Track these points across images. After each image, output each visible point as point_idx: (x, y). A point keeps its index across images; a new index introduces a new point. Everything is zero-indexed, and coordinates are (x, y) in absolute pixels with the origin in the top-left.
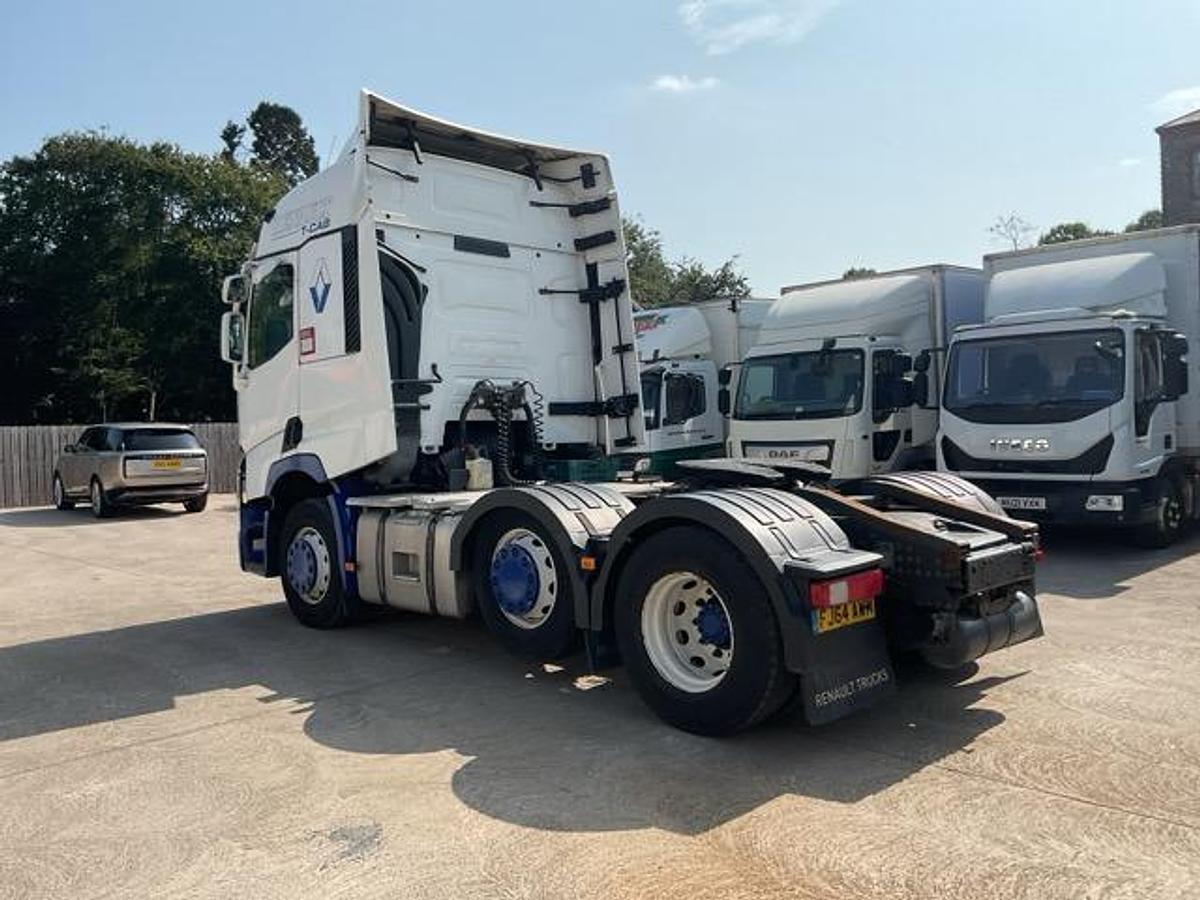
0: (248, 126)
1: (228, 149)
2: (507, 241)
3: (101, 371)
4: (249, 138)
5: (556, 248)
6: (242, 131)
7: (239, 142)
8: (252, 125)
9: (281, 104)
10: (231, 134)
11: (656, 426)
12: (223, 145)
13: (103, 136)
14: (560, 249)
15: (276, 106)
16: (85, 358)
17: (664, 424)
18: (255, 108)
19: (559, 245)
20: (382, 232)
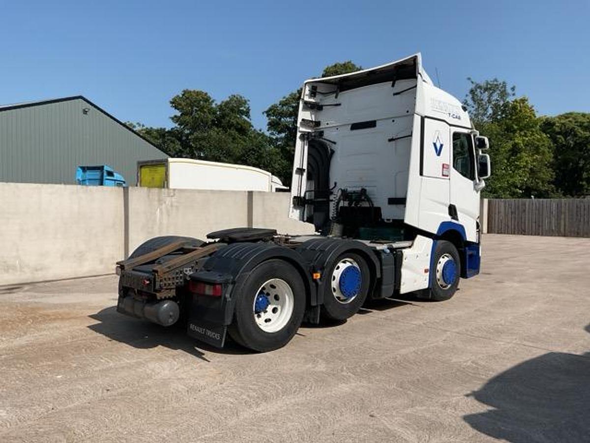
2: (375, 119)
5: (406, 114)
19: (408, 112)
20: (322, 132)
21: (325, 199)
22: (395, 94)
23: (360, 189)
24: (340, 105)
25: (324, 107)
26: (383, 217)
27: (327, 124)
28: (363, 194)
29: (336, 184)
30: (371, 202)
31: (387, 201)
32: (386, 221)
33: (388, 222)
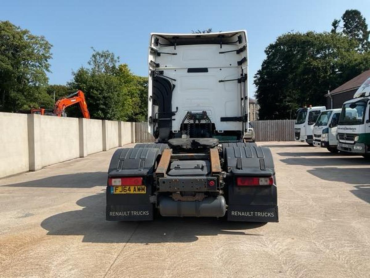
0: (342, 19)
1: (334, 29)
2: (207, 67)
3: (289, 104)
4: (342, 24)
5: (230, 66)
6: (339, 21)
7: (337, 26)
8: (343, 19)
9: (354, 9)
10: (335, 24)
11: (363, 123)
12: (333, 28)
13: (293, 33)
14: (231, 66)
15: (351, 10)
16: (285, 100)
17: (367, 123)
18: (344, 12)
19: (230, 65)
20: (163, 72)
21: (169, 119)
22: (220, 53)
23: (201, 112)
24: (176, 54)
25: (161, 54)
26: (216, 130)
27: (166, 66)
28: (204, 115)
29: (177, 108)
30: (210, 120)
31: (220, 120)
32: (218, 132)
33: (221, 132)
